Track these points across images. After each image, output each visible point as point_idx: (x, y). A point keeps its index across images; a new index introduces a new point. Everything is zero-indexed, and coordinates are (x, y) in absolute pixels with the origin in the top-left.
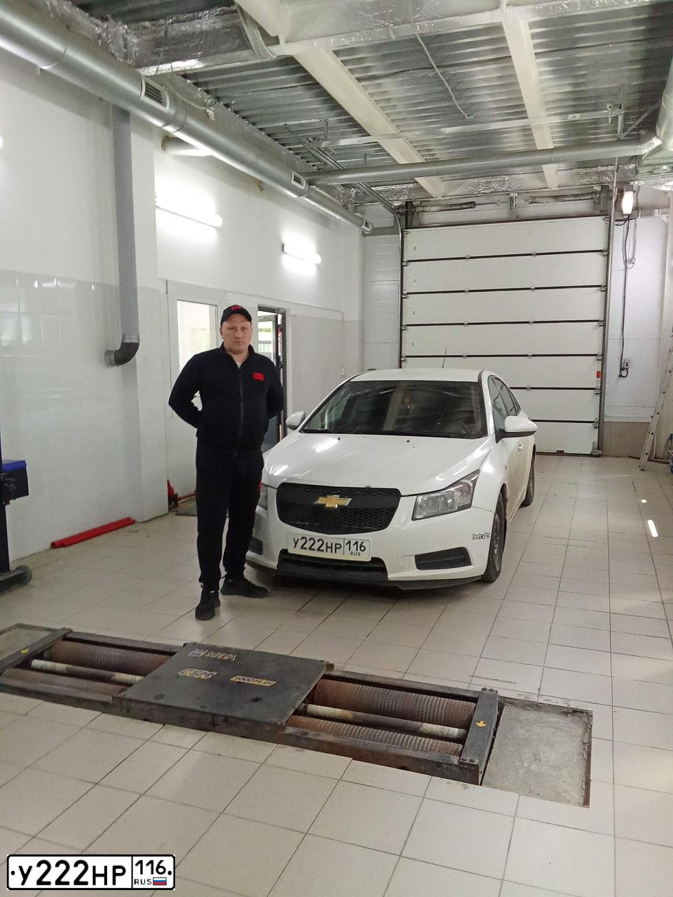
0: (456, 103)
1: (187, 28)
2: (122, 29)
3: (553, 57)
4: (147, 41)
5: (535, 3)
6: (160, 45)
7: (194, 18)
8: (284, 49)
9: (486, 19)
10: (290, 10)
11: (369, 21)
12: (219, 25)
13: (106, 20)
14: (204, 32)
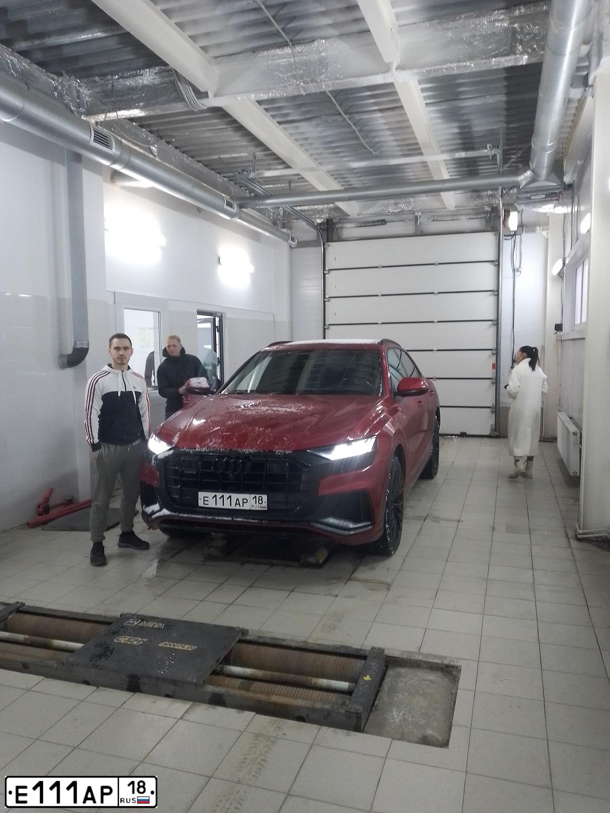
0: (363, 141)
1: (130, 82)
2: (75, 83)
3: (441, 106)
4: (97, 93)
5: (420, 67)
6: (108, 96)
7: (137, 75)
8: (213, 102)
9: (379, 80)
10: (217, 71)
11: (284, 80)
12: (157, 80)
13: (61, 75)
14: (144, 86)
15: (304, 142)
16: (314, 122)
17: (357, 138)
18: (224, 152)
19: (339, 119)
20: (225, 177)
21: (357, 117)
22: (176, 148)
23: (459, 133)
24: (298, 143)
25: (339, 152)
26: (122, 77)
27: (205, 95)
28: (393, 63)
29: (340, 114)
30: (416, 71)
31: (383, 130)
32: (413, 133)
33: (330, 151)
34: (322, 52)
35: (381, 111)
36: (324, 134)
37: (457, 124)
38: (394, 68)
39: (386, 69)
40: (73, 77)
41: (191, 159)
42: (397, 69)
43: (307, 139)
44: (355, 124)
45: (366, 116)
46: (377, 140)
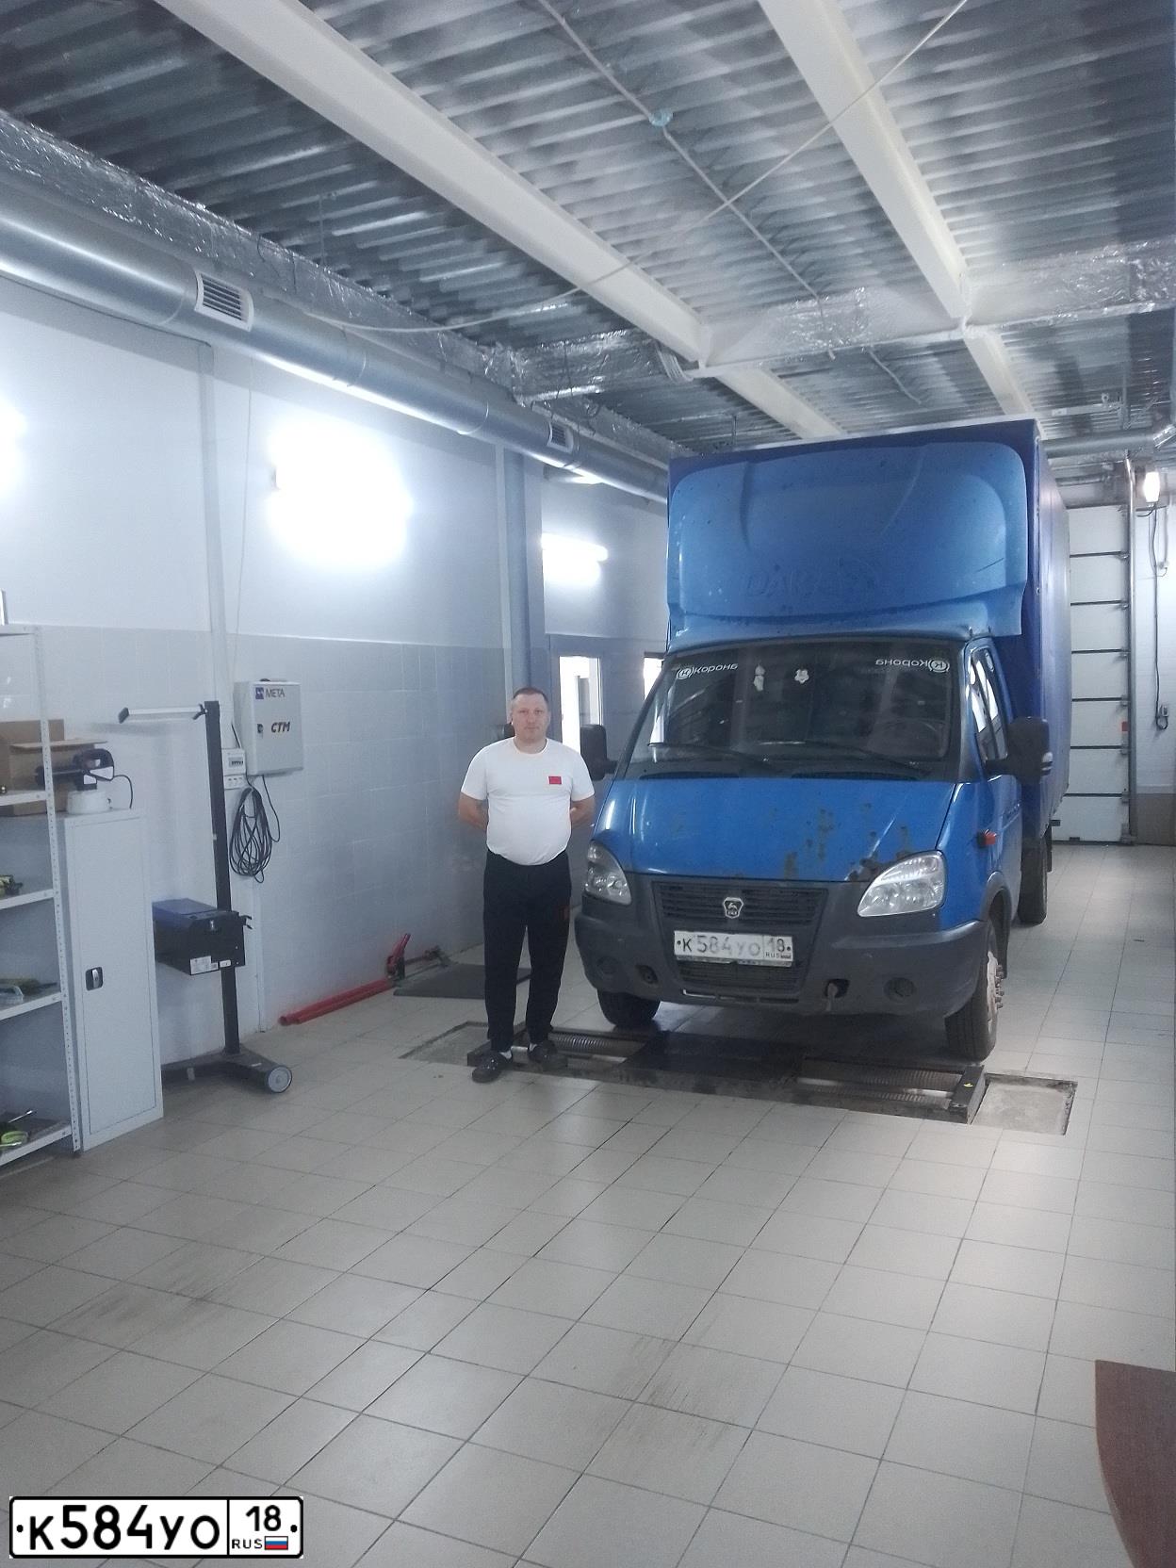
0: (904, 389)
1: (586, 349)
2: (510, 355)
3: (1028, 345)
4: (540, 362)
5: (999, 322)
6: (552, 368)
7: (595, 339)
8: (704, 372)
9: (942, 337)
10: (709, 331)
11: (805, 341)
12: (625, 345)
13: (492, 344)
14: (606, 352)
15: (813, 397)
16: (831, 374)
17: (896, 386)
18: (691, 414)
19: (872, 367)
20: (679, 443)
21: (900, 363)
22: (619, 413)
23: (1058, 373)
24: (804, 398)
25: (865, 405)
26: (576, 343)
27: (696, 365)
28: (963, 318)
29: (874, 362)
30: (995, 326)
31: (939, 375)
32: (985, 382)
33: (853, 403)
34: (859, 303)
35: (935, 355)
36: (844, 385)
37: (1053, 363)
38: (964, 324)
39: (954, 326)
40: (510, 348)
41: (637, 424)
42: (968, 324)
43: (818, 392)
44: (895, 372)
45: (913, 362)
46: (924, 388)
